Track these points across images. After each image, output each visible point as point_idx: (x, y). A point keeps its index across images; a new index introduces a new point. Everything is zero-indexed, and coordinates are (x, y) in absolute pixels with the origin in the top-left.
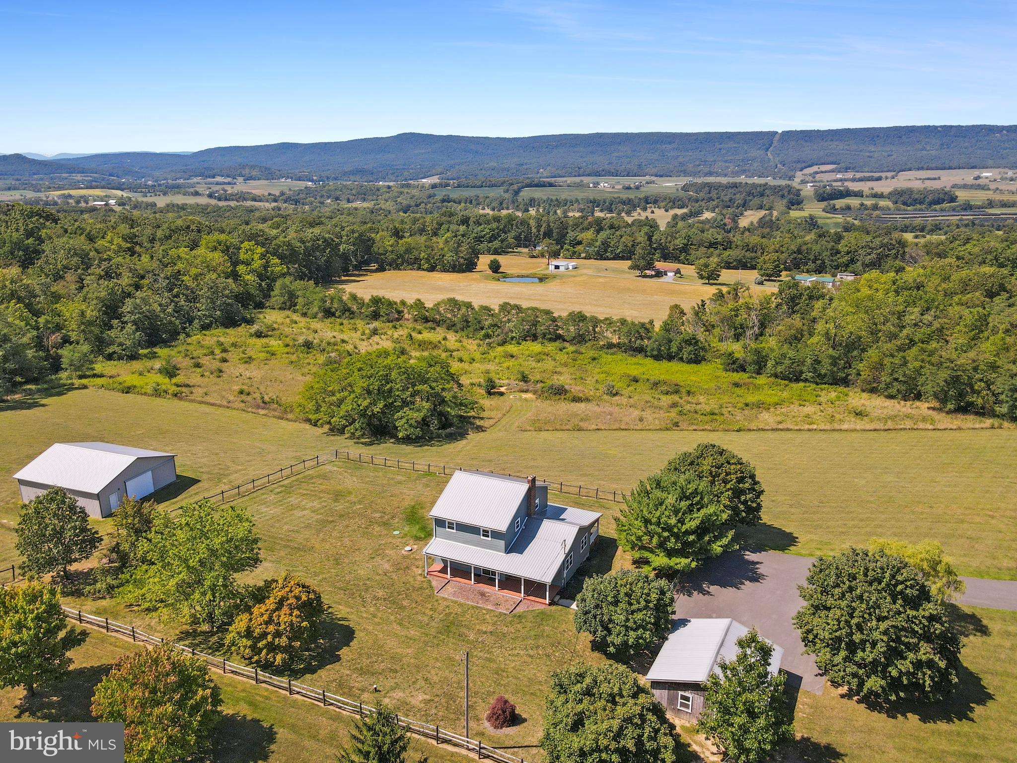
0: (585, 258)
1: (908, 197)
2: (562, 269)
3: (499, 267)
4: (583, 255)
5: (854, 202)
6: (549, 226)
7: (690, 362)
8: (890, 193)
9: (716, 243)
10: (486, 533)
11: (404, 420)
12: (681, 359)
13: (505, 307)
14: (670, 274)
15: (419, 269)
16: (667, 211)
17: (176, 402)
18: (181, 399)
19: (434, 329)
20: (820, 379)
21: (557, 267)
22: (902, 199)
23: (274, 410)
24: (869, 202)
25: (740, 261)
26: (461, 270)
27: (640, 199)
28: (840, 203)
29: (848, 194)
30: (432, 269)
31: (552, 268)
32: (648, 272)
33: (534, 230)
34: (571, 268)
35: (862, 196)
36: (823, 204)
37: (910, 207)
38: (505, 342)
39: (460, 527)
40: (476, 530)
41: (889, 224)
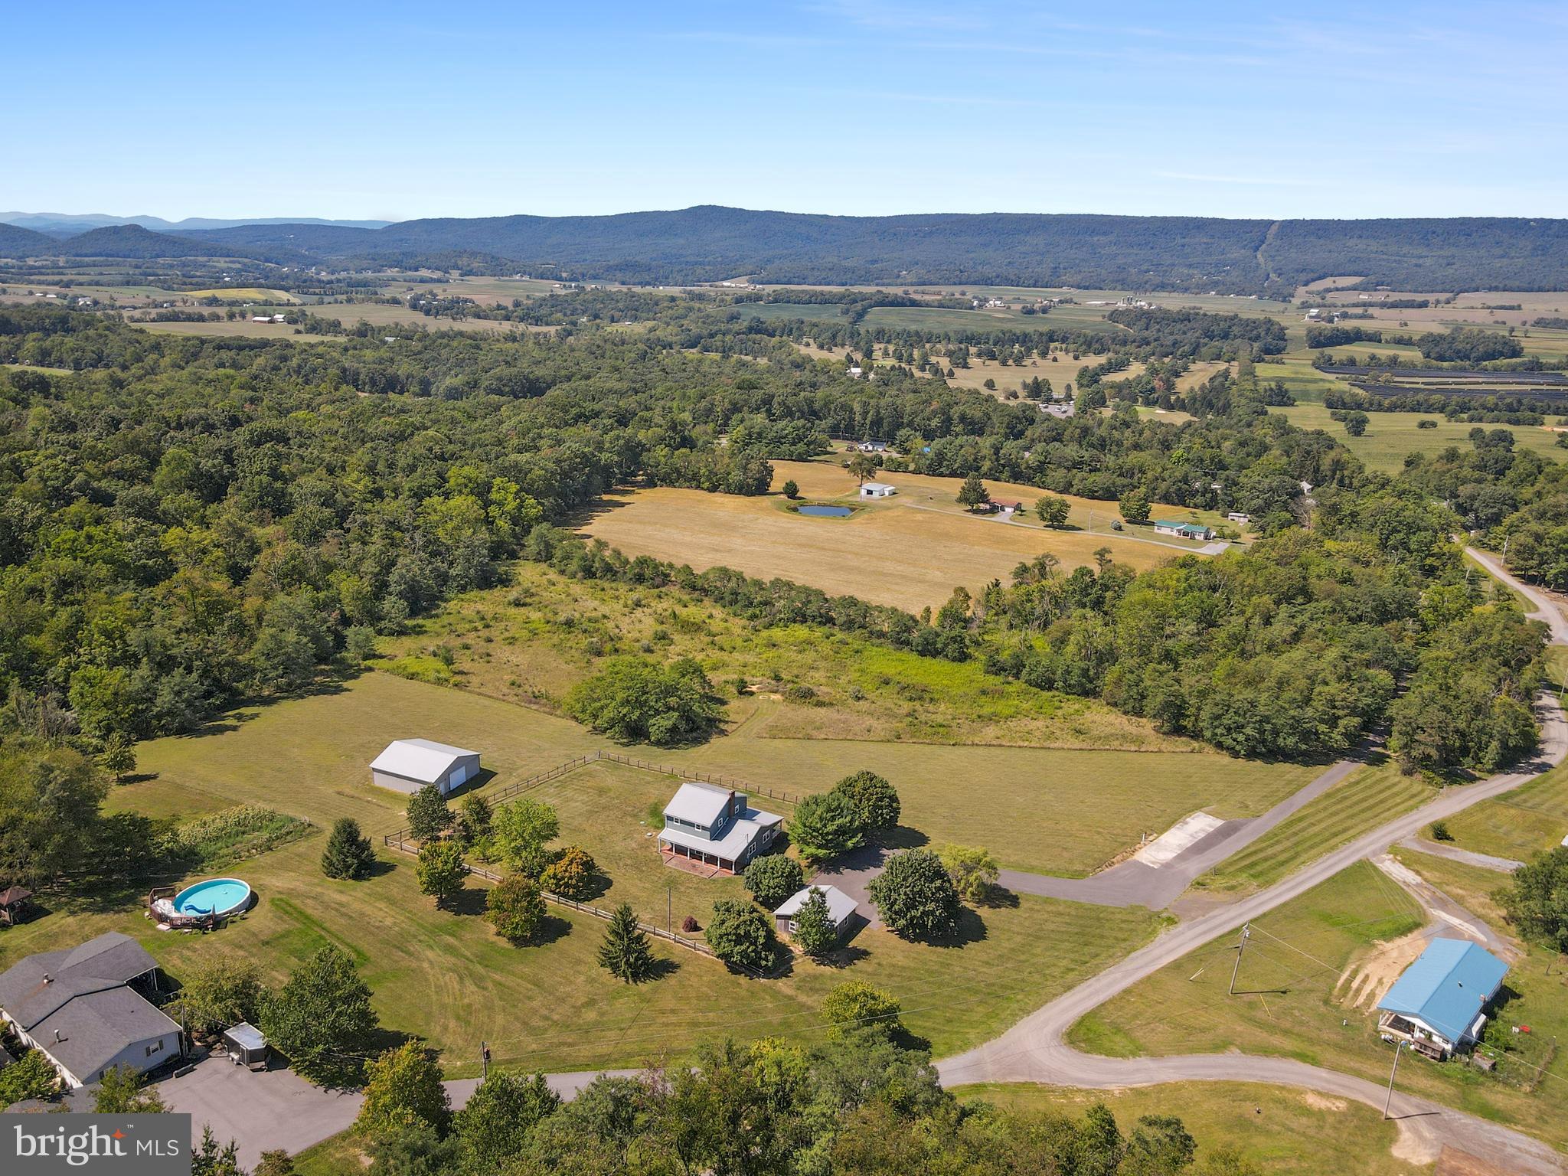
0: (913, 472)
1: (1446, 346)
2: (876, 495)
3: (796, 491)
4: (912, 467)
5: (1360, 351)
6: (878, 413)
7: (953, 660)
8: (1422, 340)
9: (1082, 463)
10: (698, 827)
11: (656, 727)
12: (946, 656)
13: (777, 583)
14: (1009, 510)
15: (698, 487)
16: (1076, 358)
17: (457, 693)
18: (461, 689)
19: (702, 601)
20: (1068, 689)
21: (870, 492)
22: (1437, 349)
23: (545, 705)
24: (1384, 352)
25: (1108, 490)
26: (749, 493)
27: (1041, 334)
28: (1339, 353)
29: (1357, 337)
30: (713, 489)
31: (863, 492)
32: (982, 506)
33: (858, 418)
34: (887, 494)
35: (1380, 341)
36: (1319, 353)
37: (1445, 364)
38: (771, 625)
39: (683, 822)
40: (691, 824)
41: (1394, 399)
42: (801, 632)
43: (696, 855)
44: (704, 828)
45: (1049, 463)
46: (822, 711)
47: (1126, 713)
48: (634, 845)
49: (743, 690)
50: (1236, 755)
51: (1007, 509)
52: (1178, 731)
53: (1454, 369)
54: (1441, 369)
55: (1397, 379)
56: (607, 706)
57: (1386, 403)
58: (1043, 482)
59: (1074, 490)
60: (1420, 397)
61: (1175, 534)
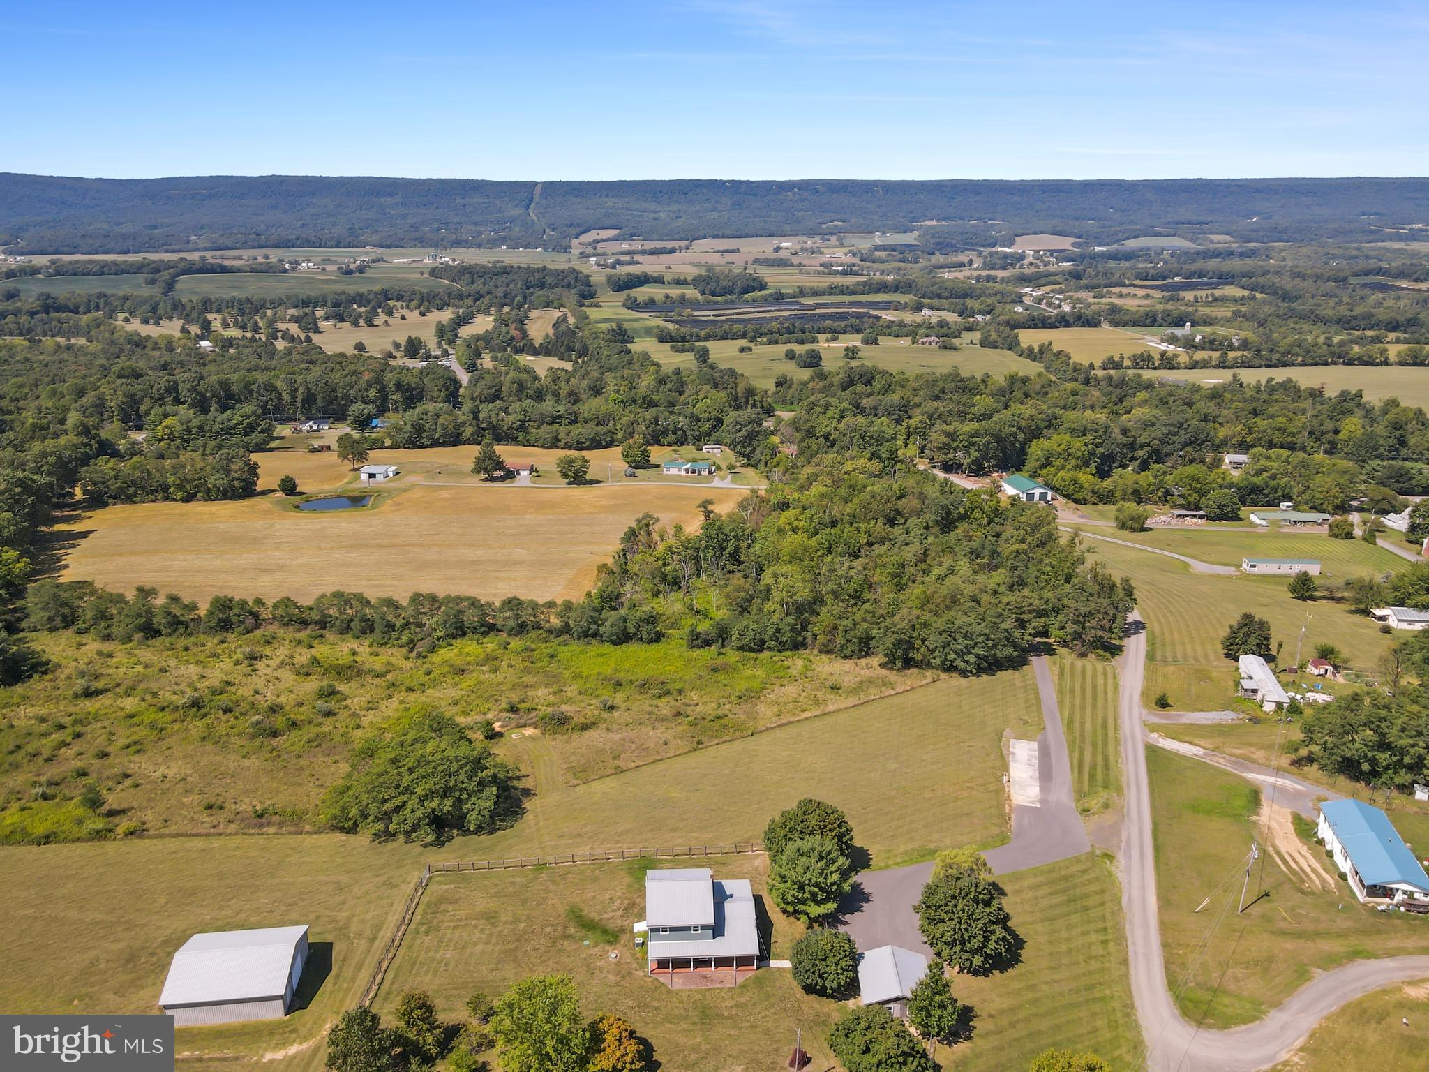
0: (391, 447)
1: (715, 284)
2: (380, 478)
3: (295, 486)
4: (388, 442)
5: (657, 292)
6: (308, 388)
7: (650, 642)
8: (695, 279)
9: (560, 417)
10: (696, 928)
12: (641, 639)
13: (417, 598)
14: (524, 473)
15: (166, 499)
16: (423, 314)
17: (137, 844)
18: (141, 837)
19: (322, 636)
20: (782, 647)
21: (372, 476)
22: (709, 287)
23: (281, 824)
24: (675, 292)
25: (593, 440)
26: (240, 497)
27: (376, 294)
28: (642, 293)
30: (189, 498)
31: (364, 477)
32: (498, 473)
33: (286, 397)
34: (391, 475)
35: (663, 283)
36: (622, 295)
37: (719, 299)
38: (434, 647)
39: (673, 929)
40: (687, 928)
41: (707, 330)
42: (469, 648)
43: (702, 963)
44: (704, 928)
45: (529, 421)
46: (592, 734)
47: (845, 657)
48: (611, 977)
49: (492, 736)
50: (964, 673)
51: (522, 473)
52: (908, 663)
53: (726, 302)
54: (716, 303)
55: (696, 313)
56: (404, 803)
57: (703, 334)
58: (528, 441)
59: (562, 444)
60: (726, 327)
61: (683, 473)
